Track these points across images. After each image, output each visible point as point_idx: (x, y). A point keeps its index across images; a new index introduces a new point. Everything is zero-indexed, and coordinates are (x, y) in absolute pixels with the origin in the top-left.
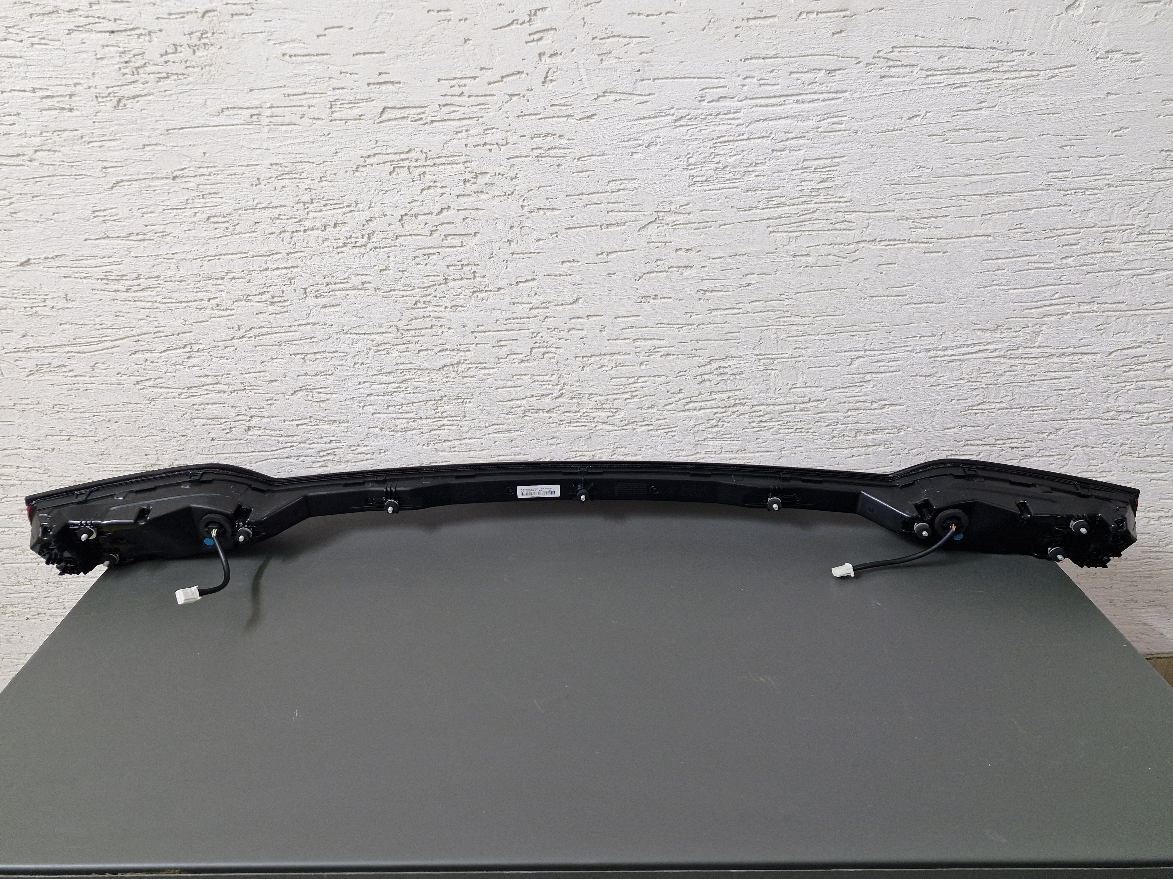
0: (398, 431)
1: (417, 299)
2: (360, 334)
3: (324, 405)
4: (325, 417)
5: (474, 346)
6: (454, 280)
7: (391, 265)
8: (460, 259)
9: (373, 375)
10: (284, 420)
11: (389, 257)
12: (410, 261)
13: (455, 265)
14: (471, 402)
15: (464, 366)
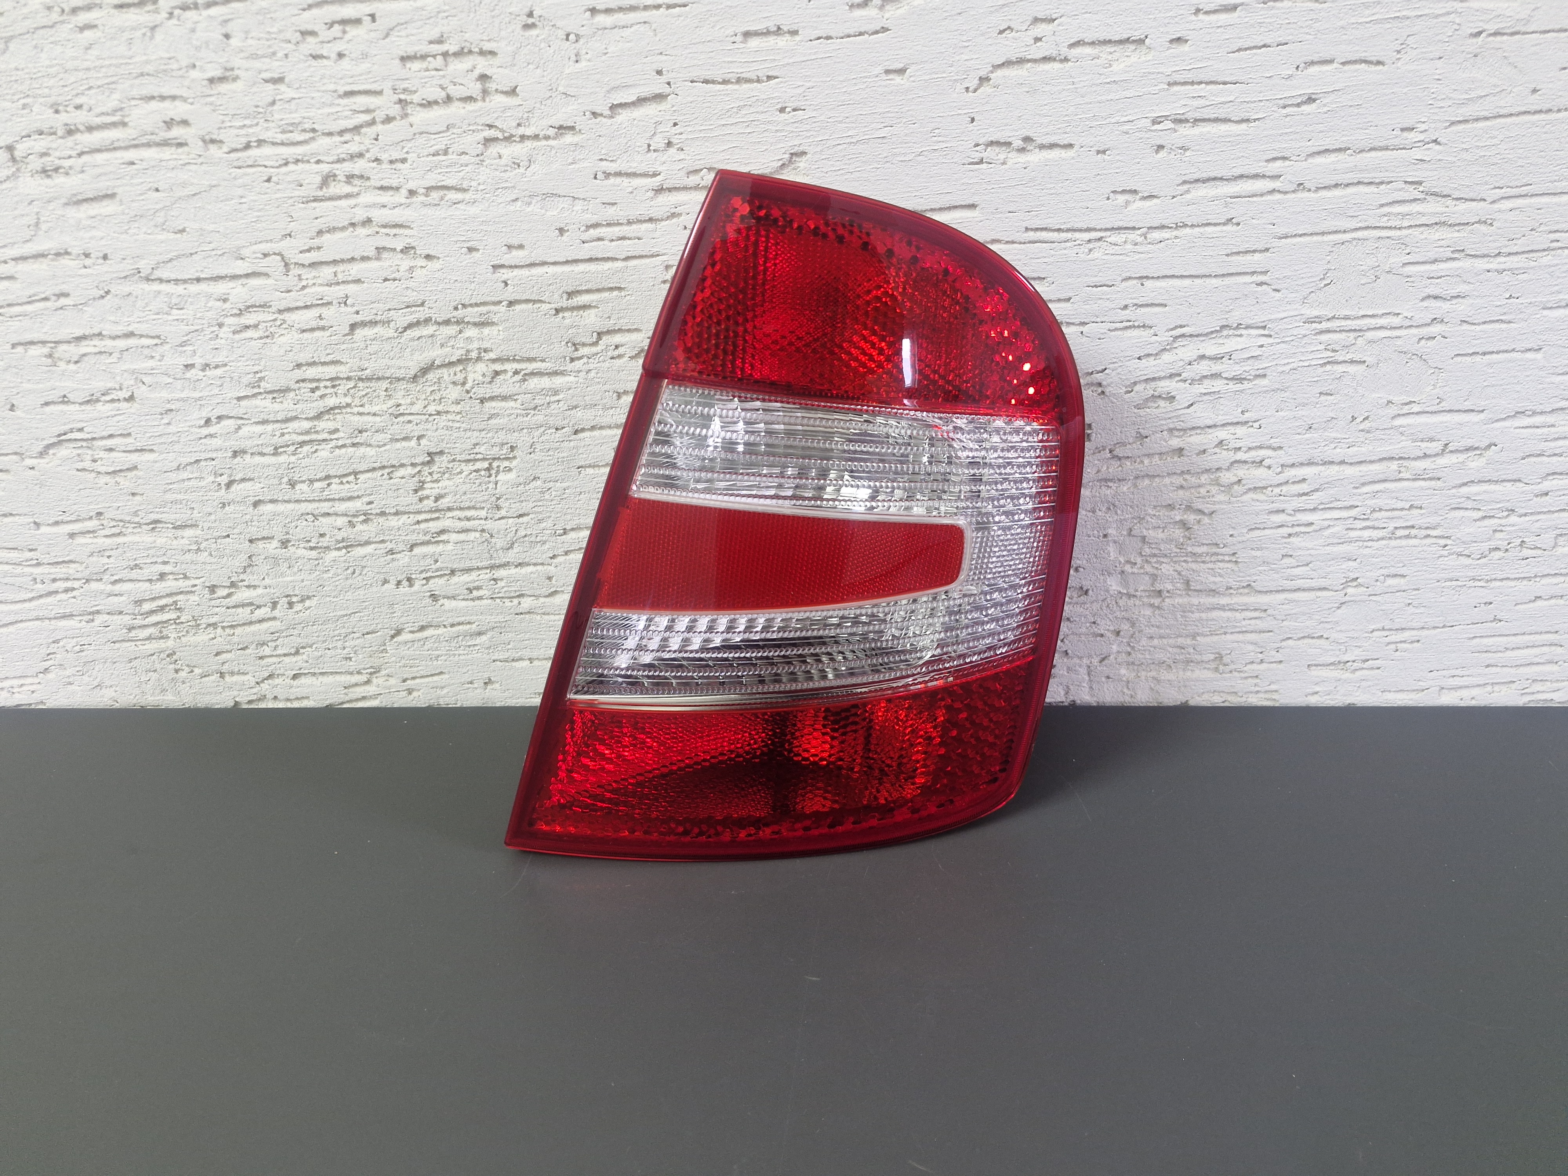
0: (327, 548)
1: (325, 168)
2: (185, 281)
3: (127, 483)
4: (136, 514)
5: (502, 308)
6: (429, 104)
7: (237, 62)
8: (435, 34)
9: (239, 399)
10: (37, 525)
11: (227, 36)
12: (291, 46)
13: (424, 57)
14: (510, 470)
15: (481, 367)
